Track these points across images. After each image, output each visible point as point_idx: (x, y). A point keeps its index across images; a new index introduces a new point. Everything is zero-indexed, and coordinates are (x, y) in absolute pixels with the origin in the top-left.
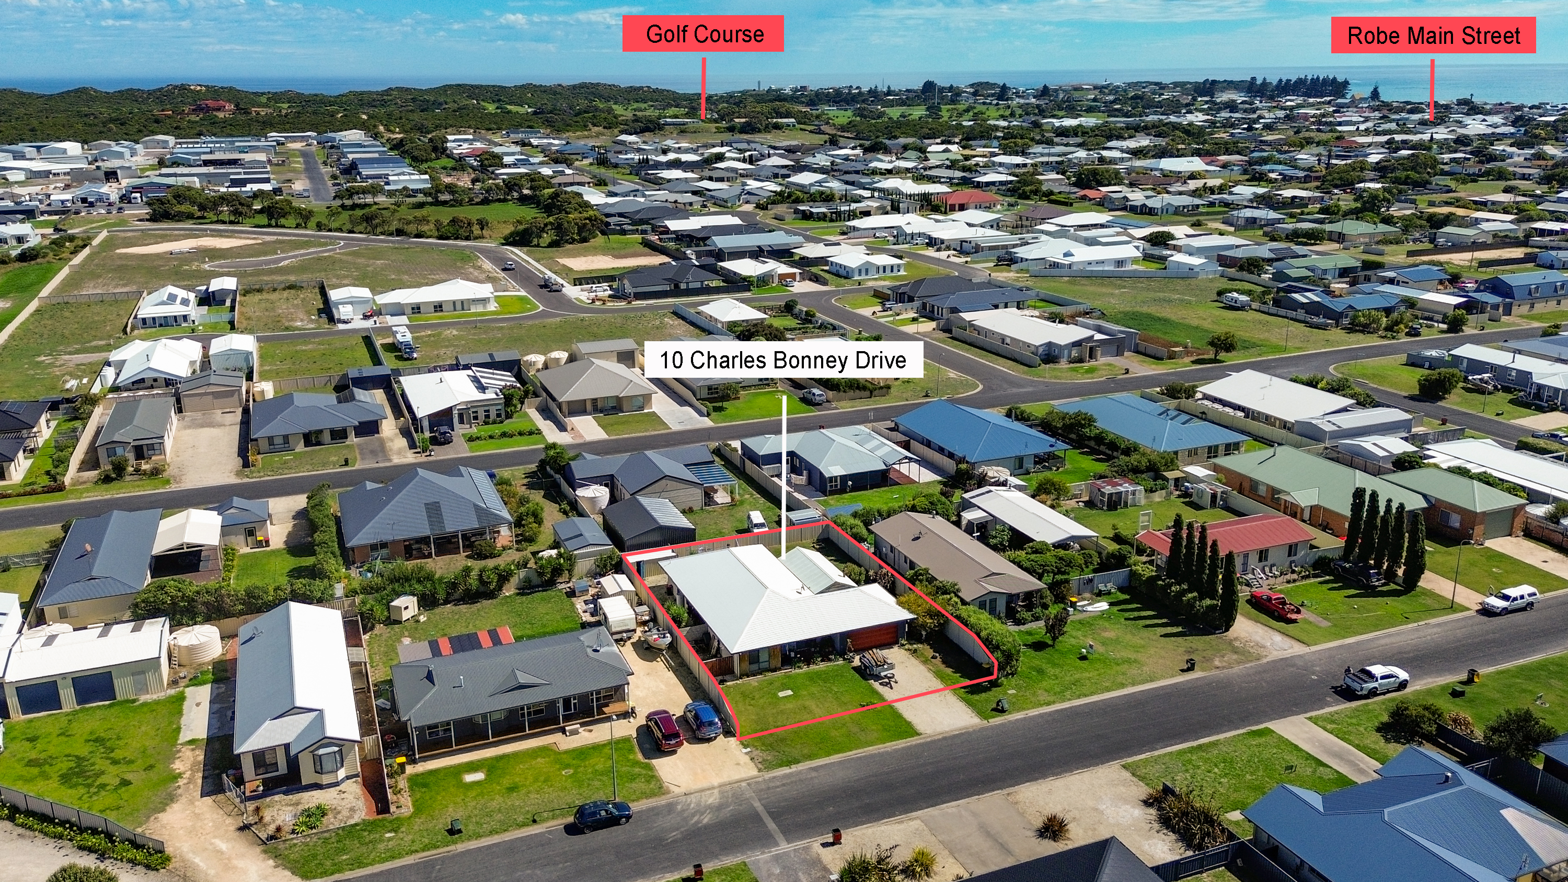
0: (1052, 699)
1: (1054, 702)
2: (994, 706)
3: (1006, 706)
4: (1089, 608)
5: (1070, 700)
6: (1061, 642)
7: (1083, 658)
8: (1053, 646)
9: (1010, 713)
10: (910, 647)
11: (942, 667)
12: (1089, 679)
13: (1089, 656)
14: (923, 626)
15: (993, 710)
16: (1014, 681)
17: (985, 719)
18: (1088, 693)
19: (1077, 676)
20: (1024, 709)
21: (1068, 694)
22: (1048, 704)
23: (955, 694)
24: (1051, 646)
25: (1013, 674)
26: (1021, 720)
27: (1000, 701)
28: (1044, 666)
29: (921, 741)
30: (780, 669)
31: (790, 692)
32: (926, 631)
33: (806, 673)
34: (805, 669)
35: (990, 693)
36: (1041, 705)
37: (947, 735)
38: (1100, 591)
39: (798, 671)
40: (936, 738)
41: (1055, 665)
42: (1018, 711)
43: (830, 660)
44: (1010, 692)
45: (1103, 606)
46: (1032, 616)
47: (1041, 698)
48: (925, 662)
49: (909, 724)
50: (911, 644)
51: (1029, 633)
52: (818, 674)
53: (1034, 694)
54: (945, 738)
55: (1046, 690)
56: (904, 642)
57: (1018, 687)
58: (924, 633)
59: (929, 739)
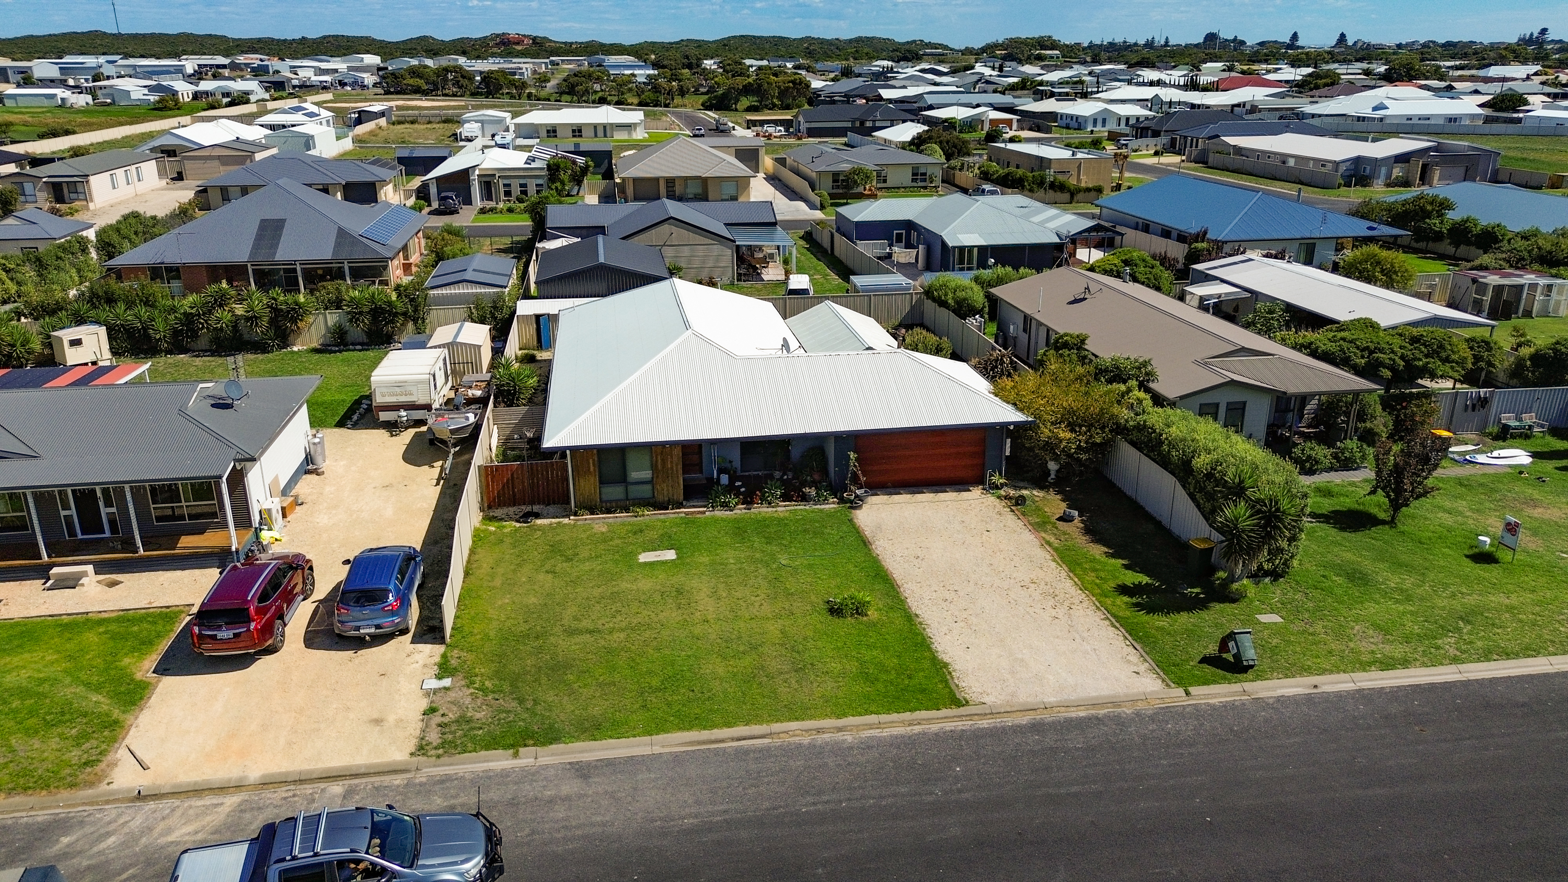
0: (1398, 651)
1: (1405, 663)
2: (1212, 649)
3: (1250, 654)
4: (1481, 458)
5: (1455, 660)
6: (1413, 517)
7: (1484, 558)
8: (1392, 523)
9: (1258, 678)
10: (1012, 492)
11: (1081, 540)
12: (1510, 609)
13: (1505, 556)
14: (1050, 446)
15: (1205, 660)
16: (1276, 592)
17: (1179, 682)
18: (1512, 646)
19: (1472, 600)
20: (1306, 670)
21: (1448, 643)
22: (1387, 664)
23: (1101, 606)
24: (1383, 522)
25: (1276, 575)
26: (1294, 701)
27: (1232, 636)
28: (1367, 565)
29: (960, 725)
30: (680, 505)
31: (671, 555)
32: (1056, 458)
33: (737, 520)
34: (740, 511)
35: (1204, 614)
36: (1364, 666)
37: (1047, 717)
38: (1506, 428)
39: (720, 513)
40: (1009, 721)
41: (1399, 565)
42: (1288, 672)
43: (804, 498)
44: (1264, 618)
45: (1519, 456)
46: (1335, 456)
47: (1364, 646)
48: (1039, 526)
49: (940, 669)
50: (1016, 488)
51: (1326, 492)
52: (762, 525)
53: (1340, 633)
54: (1037, 727)
55: (1376, 627)
56: (997, 479)
57: (1287, 608)
58: (1053, 466)
59: (985, 723)
